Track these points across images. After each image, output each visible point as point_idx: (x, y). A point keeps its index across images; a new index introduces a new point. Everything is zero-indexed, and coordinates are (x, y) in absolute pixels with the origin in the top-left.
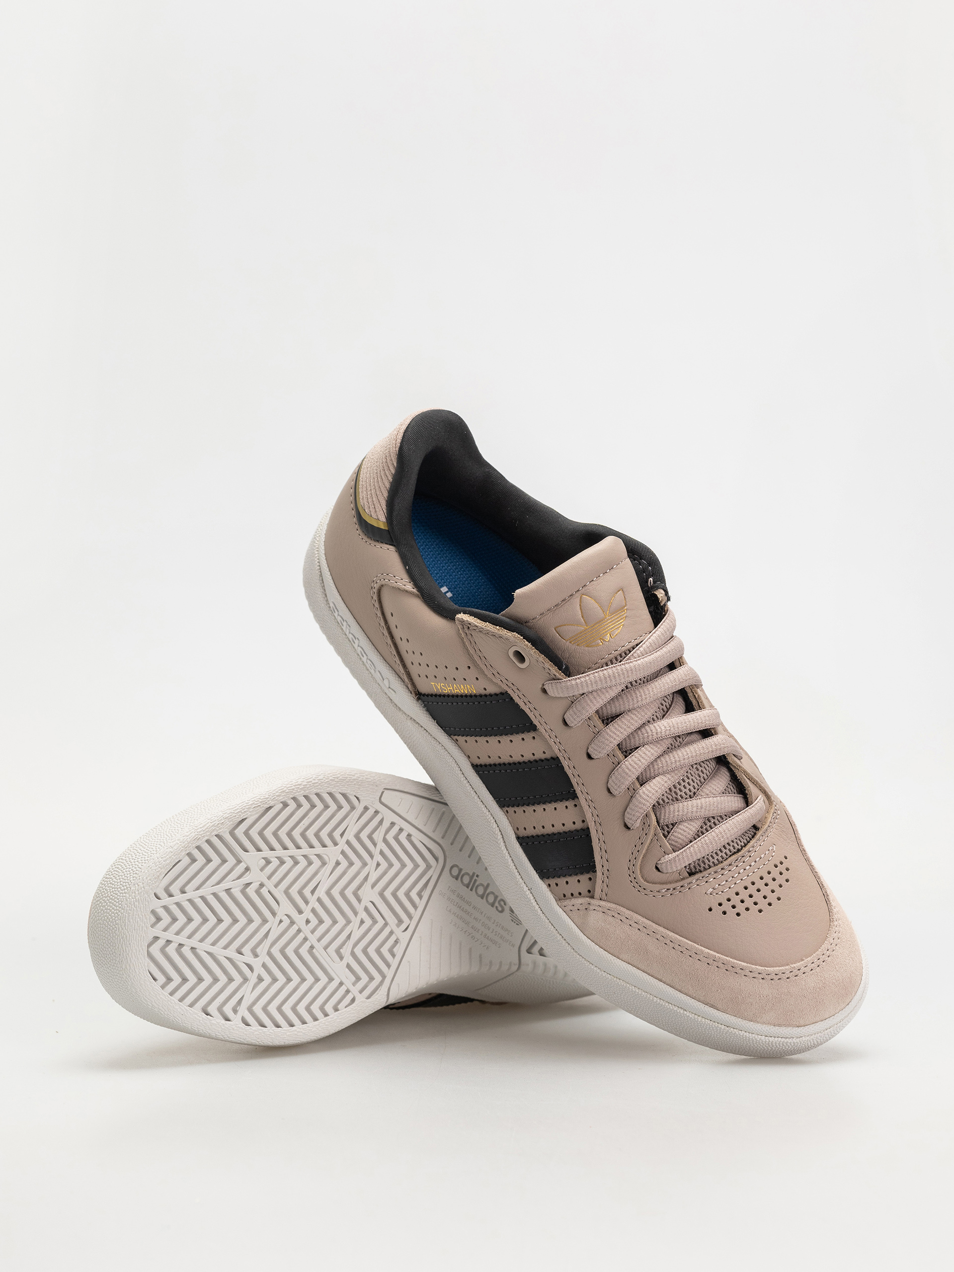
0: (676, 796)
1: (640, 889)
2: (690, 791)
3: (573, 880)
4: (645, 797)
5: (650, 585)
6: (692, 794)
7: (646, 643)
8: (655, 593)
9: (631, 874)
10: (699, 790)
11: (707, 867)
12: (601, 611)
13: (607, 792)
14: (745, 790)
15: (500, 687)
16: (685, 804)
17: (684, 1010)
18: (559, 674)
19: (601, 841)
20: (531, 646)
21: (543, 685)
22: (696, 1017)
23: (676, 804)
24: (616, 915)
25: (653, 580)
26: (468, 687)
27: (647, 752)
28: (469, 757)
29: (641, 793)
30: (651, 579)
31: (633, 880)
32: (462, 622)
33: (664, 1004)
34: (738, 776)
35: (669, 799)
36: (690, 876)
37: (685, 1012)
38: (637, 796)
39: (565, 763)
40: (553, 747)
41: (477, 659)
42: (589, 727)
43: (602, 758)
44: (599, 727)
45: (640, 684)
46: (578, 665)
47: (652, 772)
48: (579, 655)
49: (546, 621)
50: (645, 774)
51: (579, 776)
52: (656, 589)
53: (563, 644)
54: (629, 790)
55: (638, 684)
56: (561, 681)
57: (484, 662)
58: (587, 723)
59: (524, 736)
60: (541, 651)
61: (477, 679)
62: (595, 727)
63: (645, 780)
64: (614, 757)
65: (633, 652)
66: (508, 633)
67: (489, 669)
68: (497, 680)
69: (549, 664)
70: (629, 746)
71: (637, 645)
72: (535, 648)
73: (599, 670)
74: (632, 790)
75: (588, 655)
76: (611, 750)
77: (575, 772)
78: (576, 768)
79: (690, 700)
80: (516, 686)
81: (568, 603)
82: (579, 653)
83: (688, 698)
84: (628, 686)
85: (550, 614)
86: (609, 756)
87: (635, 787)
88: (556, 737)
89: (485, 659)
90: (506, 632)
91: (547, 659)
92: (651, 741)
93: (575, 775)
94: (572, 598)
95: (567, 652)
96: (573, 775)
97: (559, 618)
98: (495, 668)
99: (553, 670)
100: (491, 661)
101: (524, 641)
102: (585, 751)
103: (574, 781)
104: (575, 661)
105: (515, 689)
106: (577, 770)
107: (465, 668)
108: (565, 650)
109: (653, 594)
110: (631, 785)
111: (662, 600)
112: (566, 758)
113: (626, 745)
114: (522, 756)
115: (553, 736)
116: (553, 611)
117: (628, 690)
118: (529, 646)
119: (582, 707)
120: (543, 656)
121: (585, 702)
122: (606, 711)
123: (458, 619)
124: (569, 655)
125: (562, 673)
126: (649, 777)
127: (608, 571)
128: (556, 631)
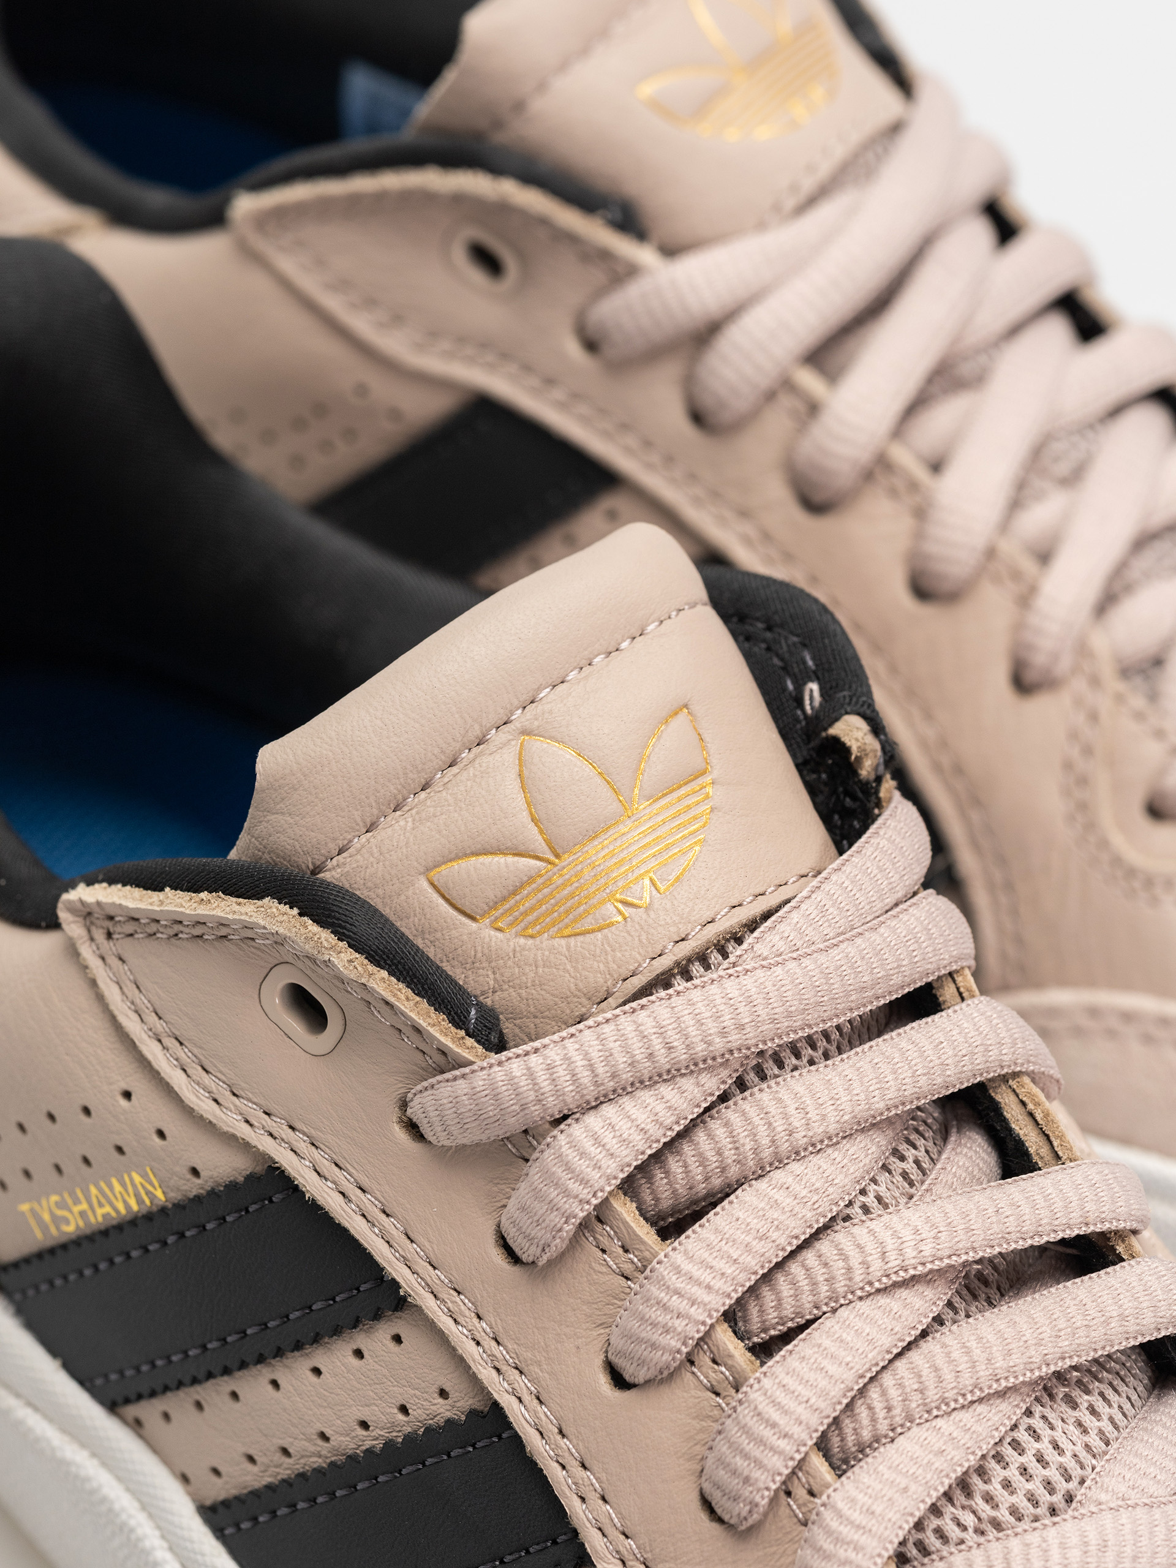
0: (993, 1513)
2: (1051, 1490)
4: (856, 1516)
5: (812, 708)
6: (1058, 1499)
7: (803, 906)
8: (832, 731)
10: (1088, 1483)
12: (605, 792)
13: (703, 1516)
15: (246, 1146)
16: (1034, 1538)
18: (466, 1048)
21: (404, 1105)
23: (995, 1545)
25: (821, 689)
26: (137, 1179)
27: (848, 1337)
28: (185, 1479)
29: (840, 1505)
30: (814, 687)
32: (87, 914)
35: (965, 1529)
38: (827, 1515)
39: (519, 1416)
40: (472, 1364)
41: (151, 1050)
42: (604, 1251)
43: (666, 1378)
44: (643, 1248)
45: (795, 1068)
46: (532, 1009)
47: (881, 1414)
48: (536, 973)
49: (389, 851)
50: (852, 1425)
51: (584, 1466)
52: (837, 719)
53: (465, 937)
54: (789, 1494)
55: (788, 1069)
56: (467, 1070)
57: (177, 1060)
58: (595, 1238)
59: (360, 1340)
60: (373, 957)
61: (161, 1134)
62: (626, 1251)
63: (853, 1449)
64: (714, 1361)
65: (749, 940)
66: (243, 909)
67: (198, 1084)
68: (230, 1121)
69: (412, 1003)
70: (772, 1316)
71: (766, 916)
72: (350, 946)
73: (617, 1012)
74: (800, 1493)
75: (569, 967)
76: (697, 1336)
77: (567, 1454)
78: (571, 1437)
79: (1010, 1130)
80: (304, 1134)
81: (465, 774)
82: (536, 962)
83: (1004, 1121)
84: (747, 1077)
85: (402, 823)
86: (692, 1363)
87: (811, 1480)
88: (479, 1317)
89: (181, 1044)
90: (236, 908)
91: (401, 985)
92: (862, 1289)
93: (568, 1467)
94: (481, 754)
95: (485, 964)
96: (559, 1468)
97: (439, 832)
98: (219, 1075)
99: (429, 1028)
100: (201, 1048)
101: (303, 931)
102: (599, 1360)
103: (567, 1491)
104: (520, 995)
105: (303, 1147)
106: (575, 1441)
107: (113, 1105)
108: (479, 955)
109: (824, 734)
110: (793, 1473)
111: (858, 759)
112: (526, 1398)
113: (762, 1311)
114: (364, 1425)
115: (467, 1313)
116: (414, 812)
117: (747, 1093)
118: (326, 944)
119: (569, 1168)
120: (384, 974)
121: (573, 1145)
122: (665, 1181)
123: (71, 909)
124: (495, 980)
125: (470, 1041)
126: (866, 1435)
127: (624, 645)
128: (432, 884)
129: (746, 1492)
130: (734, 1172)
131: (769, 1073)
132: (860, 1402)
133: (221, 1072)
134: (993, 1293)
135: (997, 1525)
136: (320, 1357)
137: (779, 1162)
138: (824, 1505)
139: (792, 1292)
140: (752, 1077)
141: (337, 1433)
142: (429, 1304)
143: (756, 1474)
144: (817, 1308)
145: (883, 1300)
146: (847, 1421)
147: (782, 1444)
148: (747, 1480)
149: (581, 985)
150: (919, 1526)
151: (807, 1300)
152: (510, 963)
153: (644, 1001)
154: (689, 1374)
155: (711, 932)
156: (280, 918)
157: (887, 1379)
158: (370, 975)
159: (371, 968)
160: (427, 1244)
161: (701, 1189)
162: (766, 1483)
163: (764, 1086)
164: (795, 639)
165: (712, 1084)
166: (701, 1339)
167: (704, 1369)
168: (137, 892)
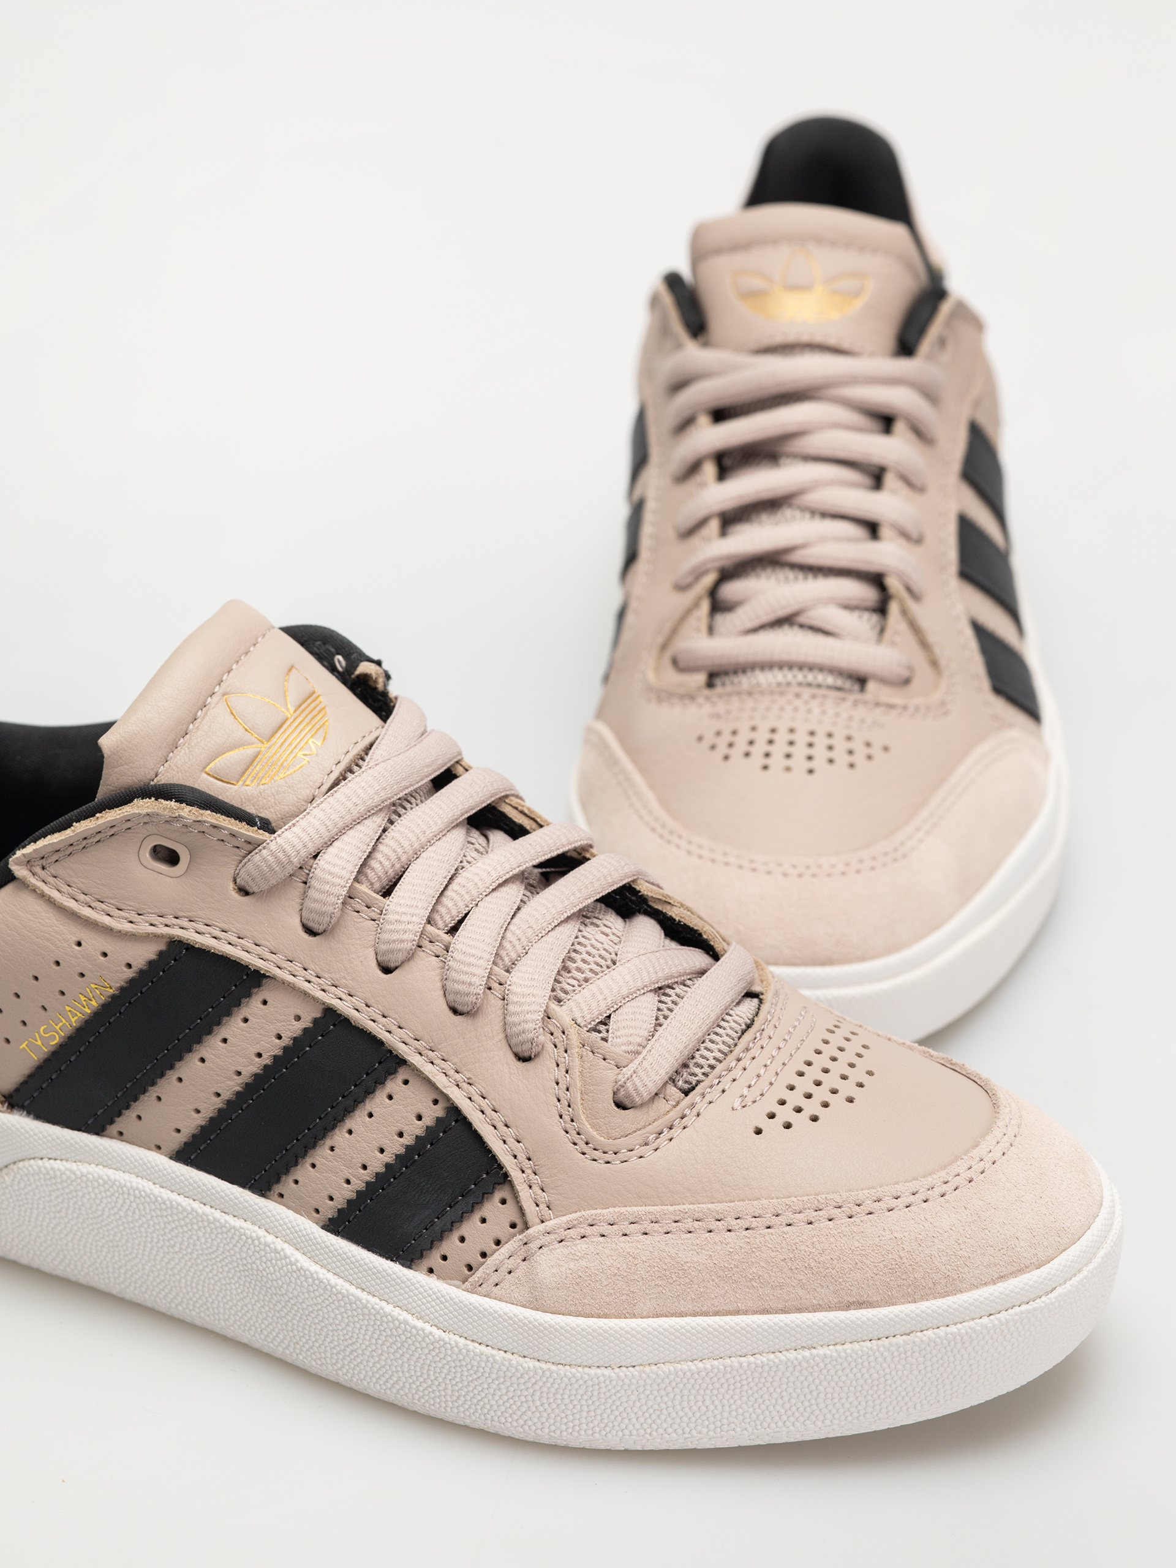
1: (607, 1157)
3: (471, 1227)
5: (341, 666)
7: (384, 740)
8: (357, 672)
9: (576, 1138)
10: (619, 954)
11: (707, 1069)
13: (450, 1013)
14: (700, 935)
15: (156, 936)
16: (607, 980)
17: (809, 1349)
18: (262, 835)
19: (488, 1111)
20: (177, 804)
21: (235, 879)
22: (839, 1347)
23: (588, 988)
24: (589, 1231)
25: (343, 658)
26: (95, 987)
28: (158, 1147)
29: (517, 982)
30: (338, 658)
31: (585, 1148)
32: (28, 862)
33: (765, 1359)
34: (674, 916)
35: (573, 986)
36: (686, 1095)
37: (814, 1351)
38: (513, 988)
39: (345, 1008)
40: (310, 992)
41: (87, 912)
42: (358, 912)
43: (410, 958)
44: (377, 902)
45: (412, 809)
46: (279, 816)
47: (516, 943)
48: (275, 799)
49: (182, 766)
50: (505, 953)
51: (384, 1016)
52: (357, 666)
53: (234, 794)
54: (490, 989)
55: (409, 809)
56: (265, 844)
57: (103, 911)
58: (352, 907)
59: (244, 1012)
60: (201, 806)
61: (105, 955)
62: (369, 908)
63: (510, 964)
64: (431, 942)
65: (367, 758)
66: (124, 811)
67: (119, 917)
68: (144, 928)
69: (227, 821)
70: (447, 918)
71: (371, 745)
72: (187, 805)
73: (325, 797)
74: (495, 985)
75: (289, 790)
76: (420, 930)
77: (374, 1014)
78: (373, 1005)
79: (514, 822)
80: (185, 917)
81: (205, 720)
82: (273, 794)
83: (510, 819)
84: (392, 818)
85: (183, 751)
86: (420, 947)
87: (498, 977)
88: (306, 970)
89: (102, 902)
90: (119, 812)
91: (219, 815)
92: (485, 891)
93: (377, 1020)
94: (209, 709)
95: (248, 804)
96: (372, 1022)
97: (203, 749)
98: (129, 908)
99: (241, 831)
100: (115, 898)
101: (161, 806)
102: (374, 964)
103: (380, 1031)
104: (270, 812)
105: (185, 923)
106: (376, 1006)
107: (72, 951)
108: (244, 800)
109: (353, 676)
110: (488, 977)
111: (376, 678)
112: (344, 997)
113: (442, 917)
114: (259, 1055)
115: (299, 969)
116: (187, 744)
117: (395, 824)
118: (175, 808)
119: (330, 873)
120: (209, 812)
121: (328, 863)
122: (373, 873)
123: (18, 863)
124: (255, 809)
125: (261, 831)
126: (514, 955)
127: (252, 649)
128: (209, 774)
129: (472, 989)
130: (404, 859)
131: (401, 813)
132: (504, 941)
133: (130, 906)
134: (538, 890)
135: (586, 980)
136: (223, 1031)
137: (423, 848)
138: (510, 985)
139: (453, 903)
140: (394, 817)
141: (245, 1066)
142: (277, 972)
143: (474, 980)
144: (467, 906)
145: (494, 894)
146: (502, 951)
147: (480, 962)
148: (470, 984)
149: (300, 797)
150: (553, 990)
151: (461, 904)
152: (260, 799)
153: (335, 789)
154: (423, 953)
155: (350, 756)
156: (147, 805)
157: (509, 935)
158: (202, 815)
159: (202, 812)
160: (268, 943)
161: (391, 872)
162: (479, 982)
163: (402, 818)
164: (319, 643)
165: (379, 821)
166: (422, 931)
167: (428, 947)
168: (56, 835)
